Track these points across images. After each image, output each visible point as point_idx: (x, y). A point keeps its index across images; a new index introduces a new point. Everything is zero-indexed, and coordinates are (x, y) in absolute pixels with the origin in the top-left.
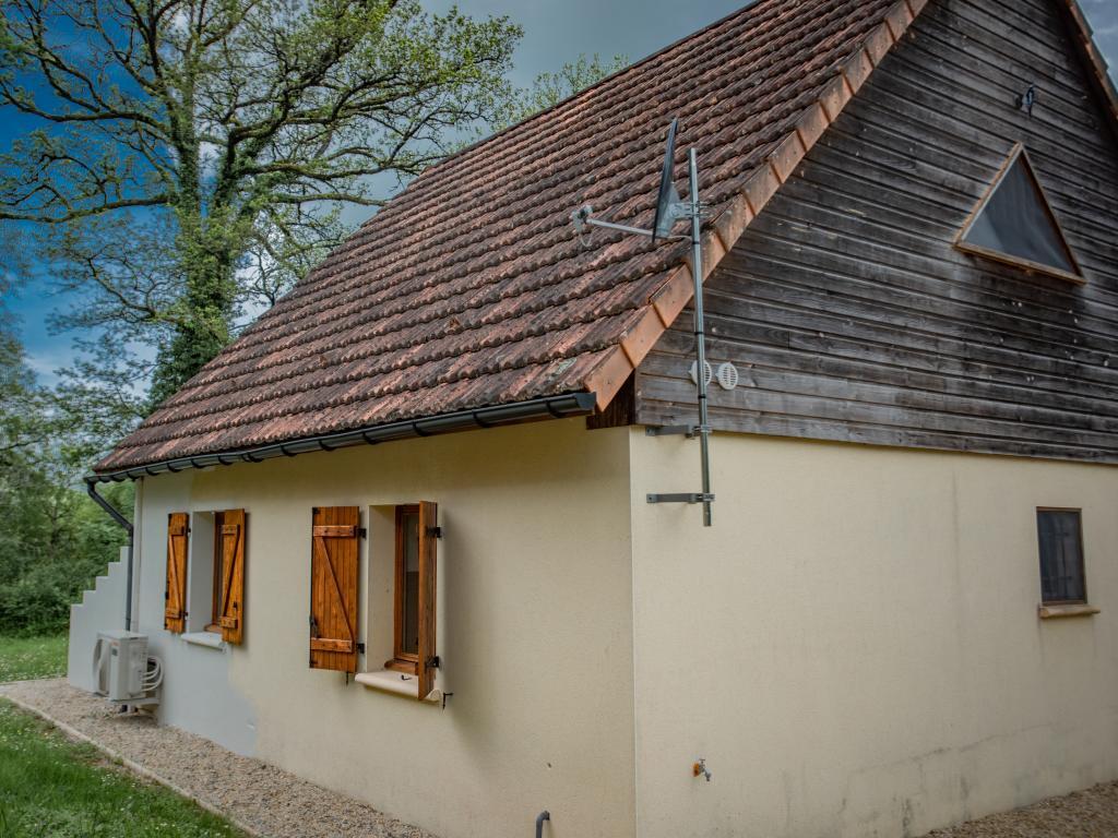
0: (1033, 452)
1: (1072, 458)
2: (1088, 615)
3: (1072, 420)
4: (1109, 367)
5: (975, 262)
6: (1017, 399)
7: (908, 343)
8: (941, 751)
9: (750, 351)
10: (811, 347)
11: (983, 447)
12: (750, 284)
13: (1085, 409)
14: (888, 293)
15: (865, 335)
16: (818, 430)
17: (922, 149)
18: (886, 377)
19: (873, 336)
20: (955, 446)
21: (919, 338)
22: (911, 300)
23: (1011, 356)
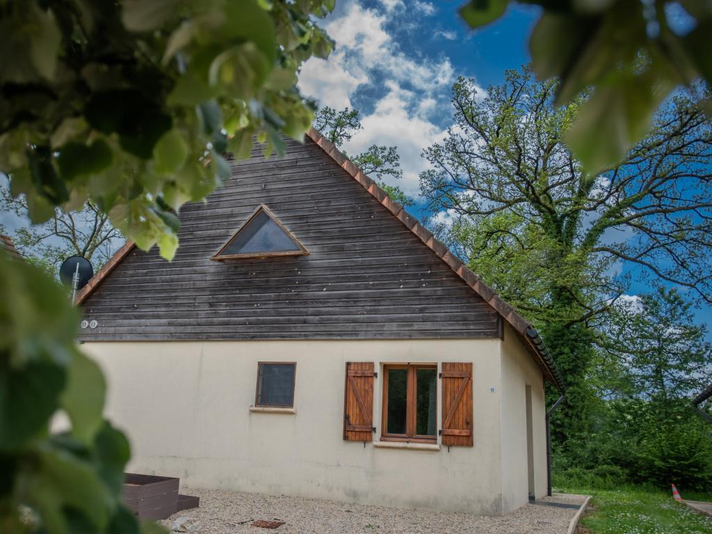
0: (253, 337)
1: (283, 338)
2: (292, 413)
3: (289, 320)
4: (326, 291)
5: (224, 262)
6: (246, 315)
7: (178, 302)
8: (175, 457)
9: (104, 316)
10: (130, 310)
11: (218, 338)
12: (108, 295)
13: (300, 314)
14: (170, 285)
15: (155, 302)
16: (129, 337)
17: (197, 227)
18: (163, 316)
19: (160, 302)
20: (199, 338)
21: (184, 299)
22: (182, 285)
23: (245, 297)
